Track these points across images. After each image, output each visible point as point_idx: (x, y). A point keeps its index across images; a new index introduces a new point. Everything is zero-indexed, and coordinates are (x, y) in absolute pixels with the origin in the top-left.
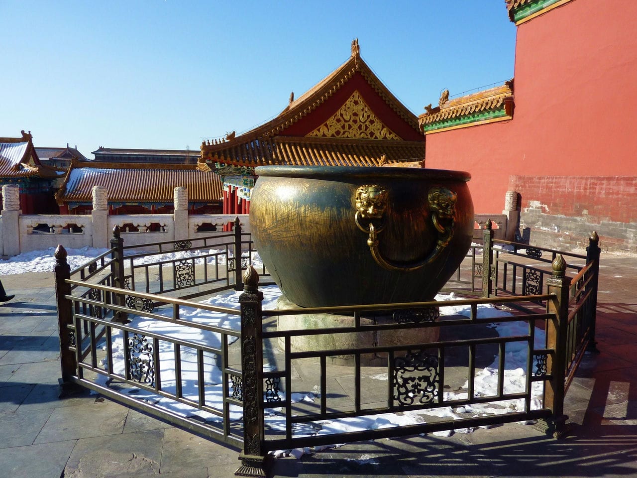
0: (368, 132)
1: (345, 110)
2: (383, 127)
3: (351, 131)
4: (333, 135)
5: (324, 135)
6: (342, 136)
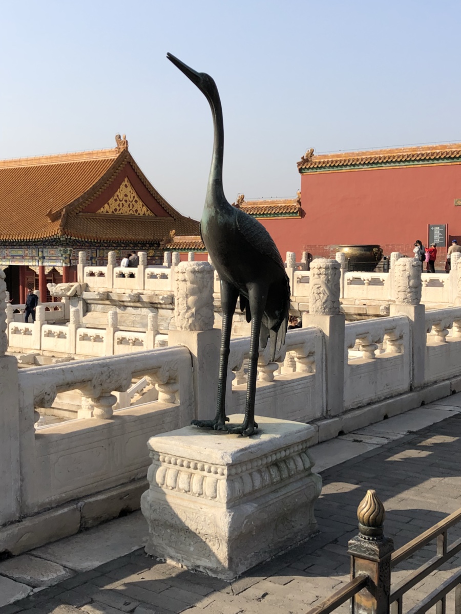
0: (134, 209)
1: (120, 192)
2: (143, 206)
3: (123, 208)
4: (113, 212)
5: (107, 212)
6: (119, 212)
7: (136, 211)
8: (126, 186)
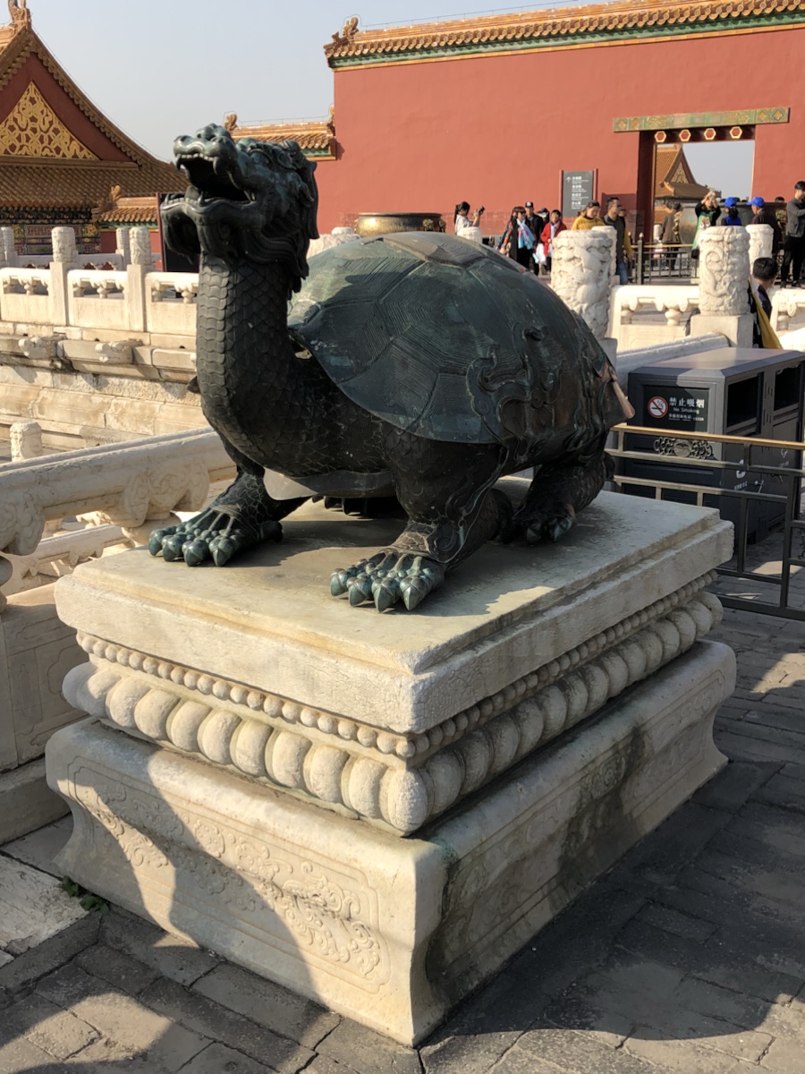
0: (53, 147)
1: (19, 112)
3: (29, 144)
6: (20, 152)
8: (33, 101)
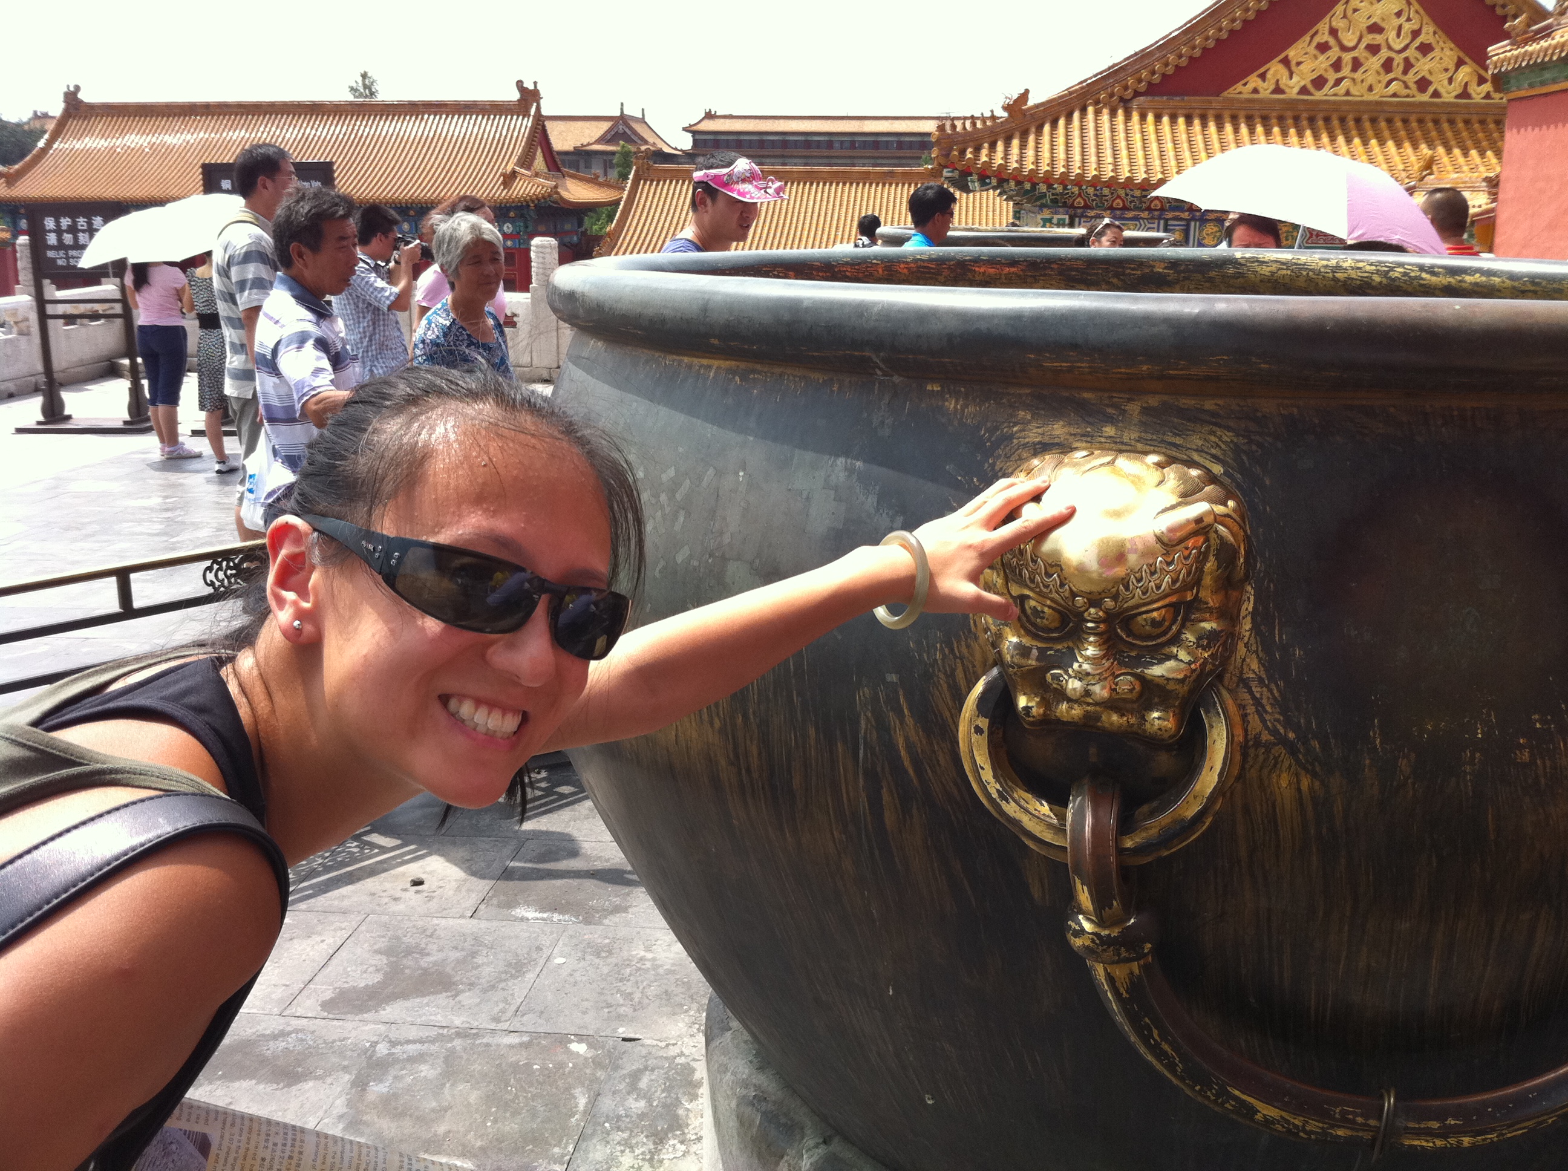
2: (1459, 64)
4: (1304, 90)
7: (1423, 84)
